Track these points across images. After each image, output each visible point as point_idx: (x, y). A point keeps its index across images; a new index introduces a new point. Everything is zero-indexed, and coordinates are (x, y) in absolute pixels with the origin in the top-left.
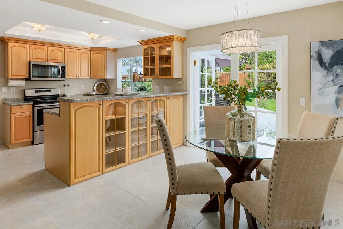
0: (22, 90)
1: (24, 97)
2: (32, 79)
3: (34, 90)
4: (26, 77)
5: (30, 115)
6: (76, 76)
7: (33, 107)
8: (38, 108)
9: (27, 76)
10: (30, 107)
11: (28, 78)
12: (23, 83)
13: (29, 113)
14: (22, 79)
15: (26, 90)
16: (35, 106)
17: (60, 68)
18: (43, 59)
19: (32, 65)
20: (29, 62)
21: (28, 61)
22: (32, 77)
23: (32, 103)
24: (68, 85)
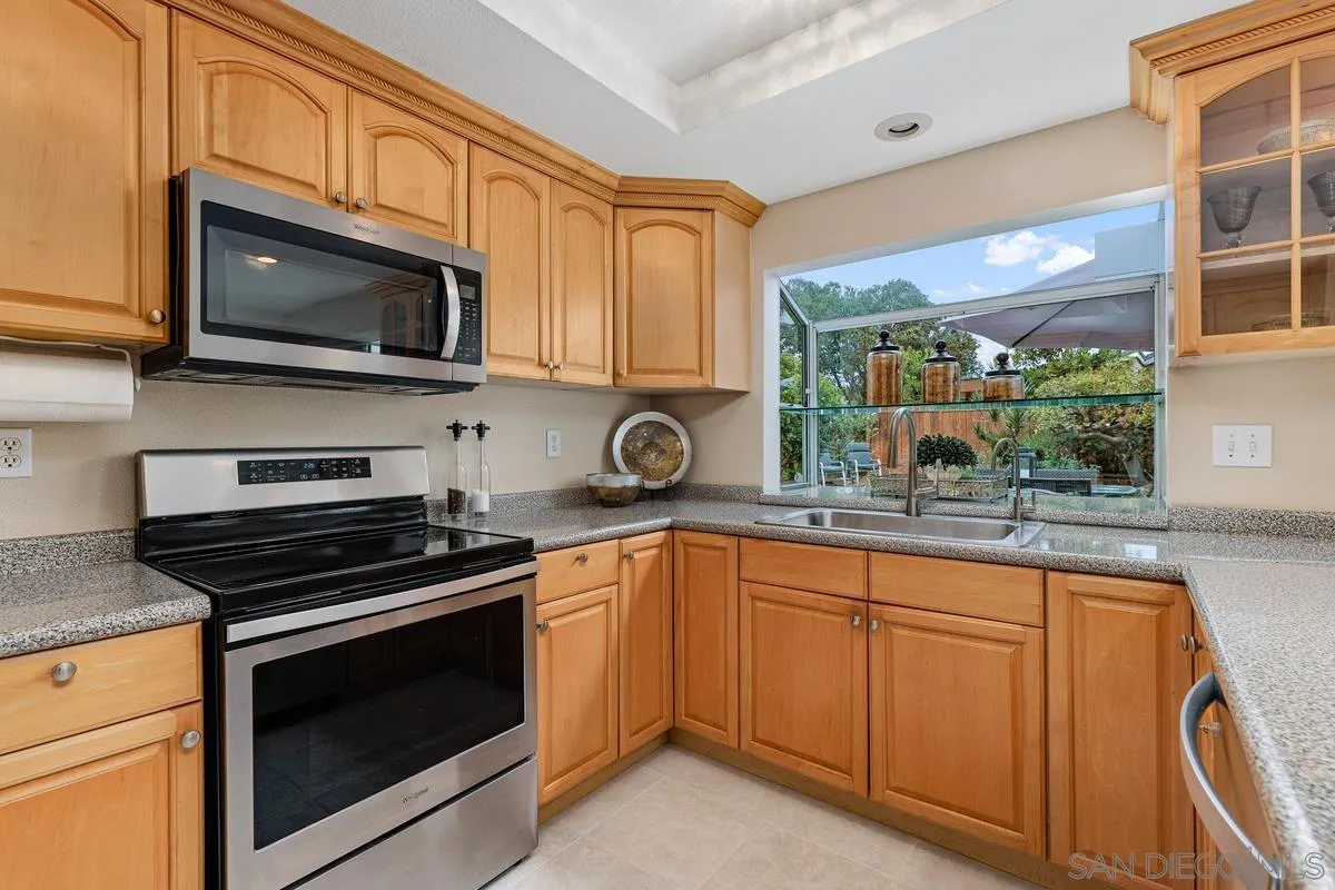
0: (113, 462)
1: (127, 523)
2: (202, 345)
3: (231, 462)
4: (133, 329)
5: (170, 745)
6: (542, 365)
7: (213, 645)
8: (268, 653)
9: (151, 322)
10: (184, 649)
11: (159, 335)
12: (113, 388)
13: (164, 725)
14: (102, 351)
15: (147, 459)
16: (235, 632)
17: (452, 291)
18: (313, 187)
19: (206, 205)
20: (176, 189)
21: (160, 171)
22: (208, 327)
23: (199, 605)
24: (481, 430)
